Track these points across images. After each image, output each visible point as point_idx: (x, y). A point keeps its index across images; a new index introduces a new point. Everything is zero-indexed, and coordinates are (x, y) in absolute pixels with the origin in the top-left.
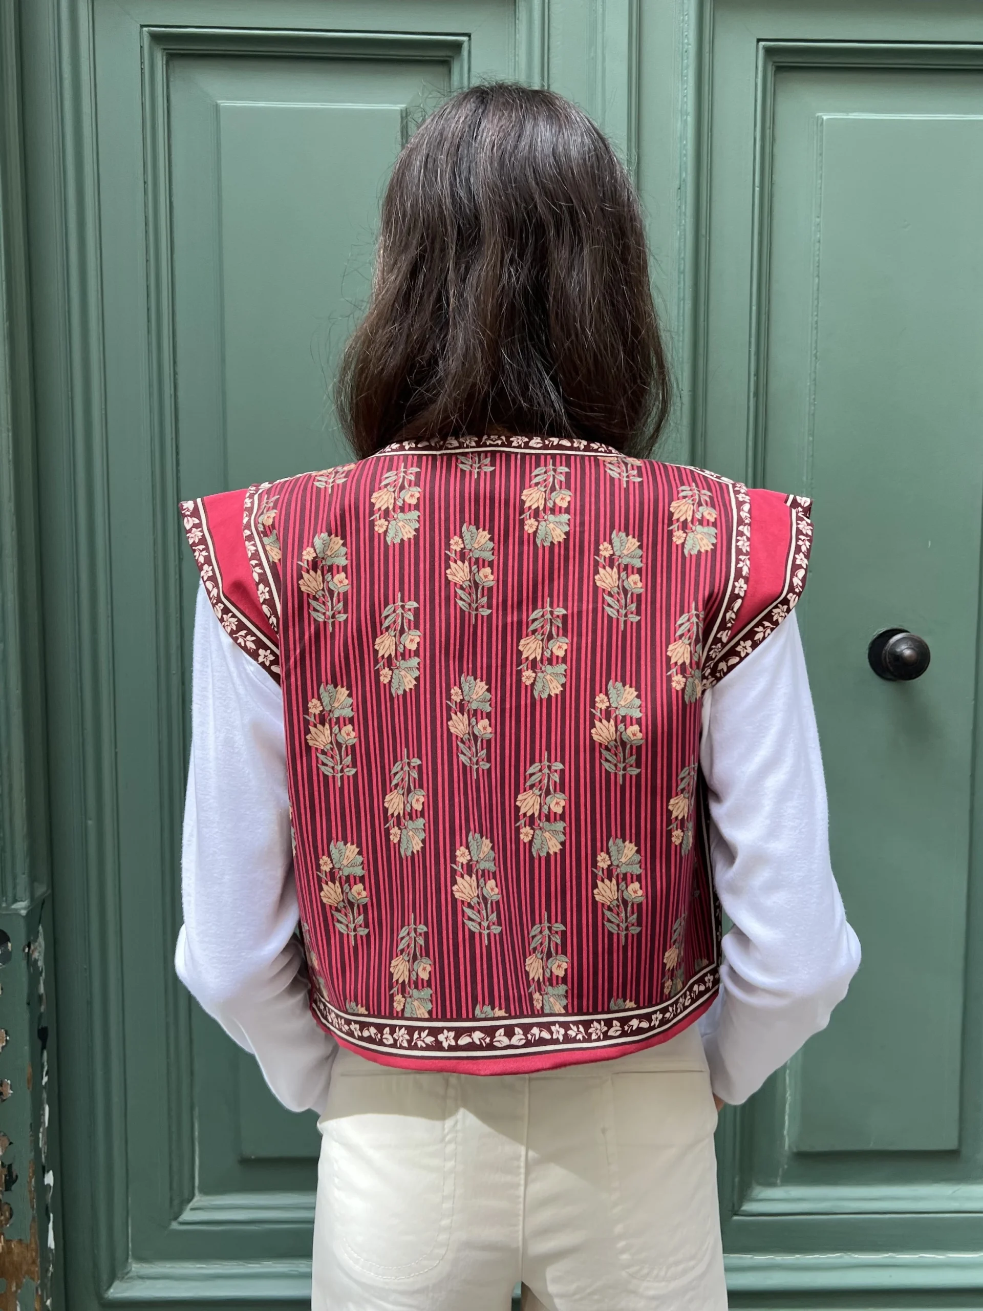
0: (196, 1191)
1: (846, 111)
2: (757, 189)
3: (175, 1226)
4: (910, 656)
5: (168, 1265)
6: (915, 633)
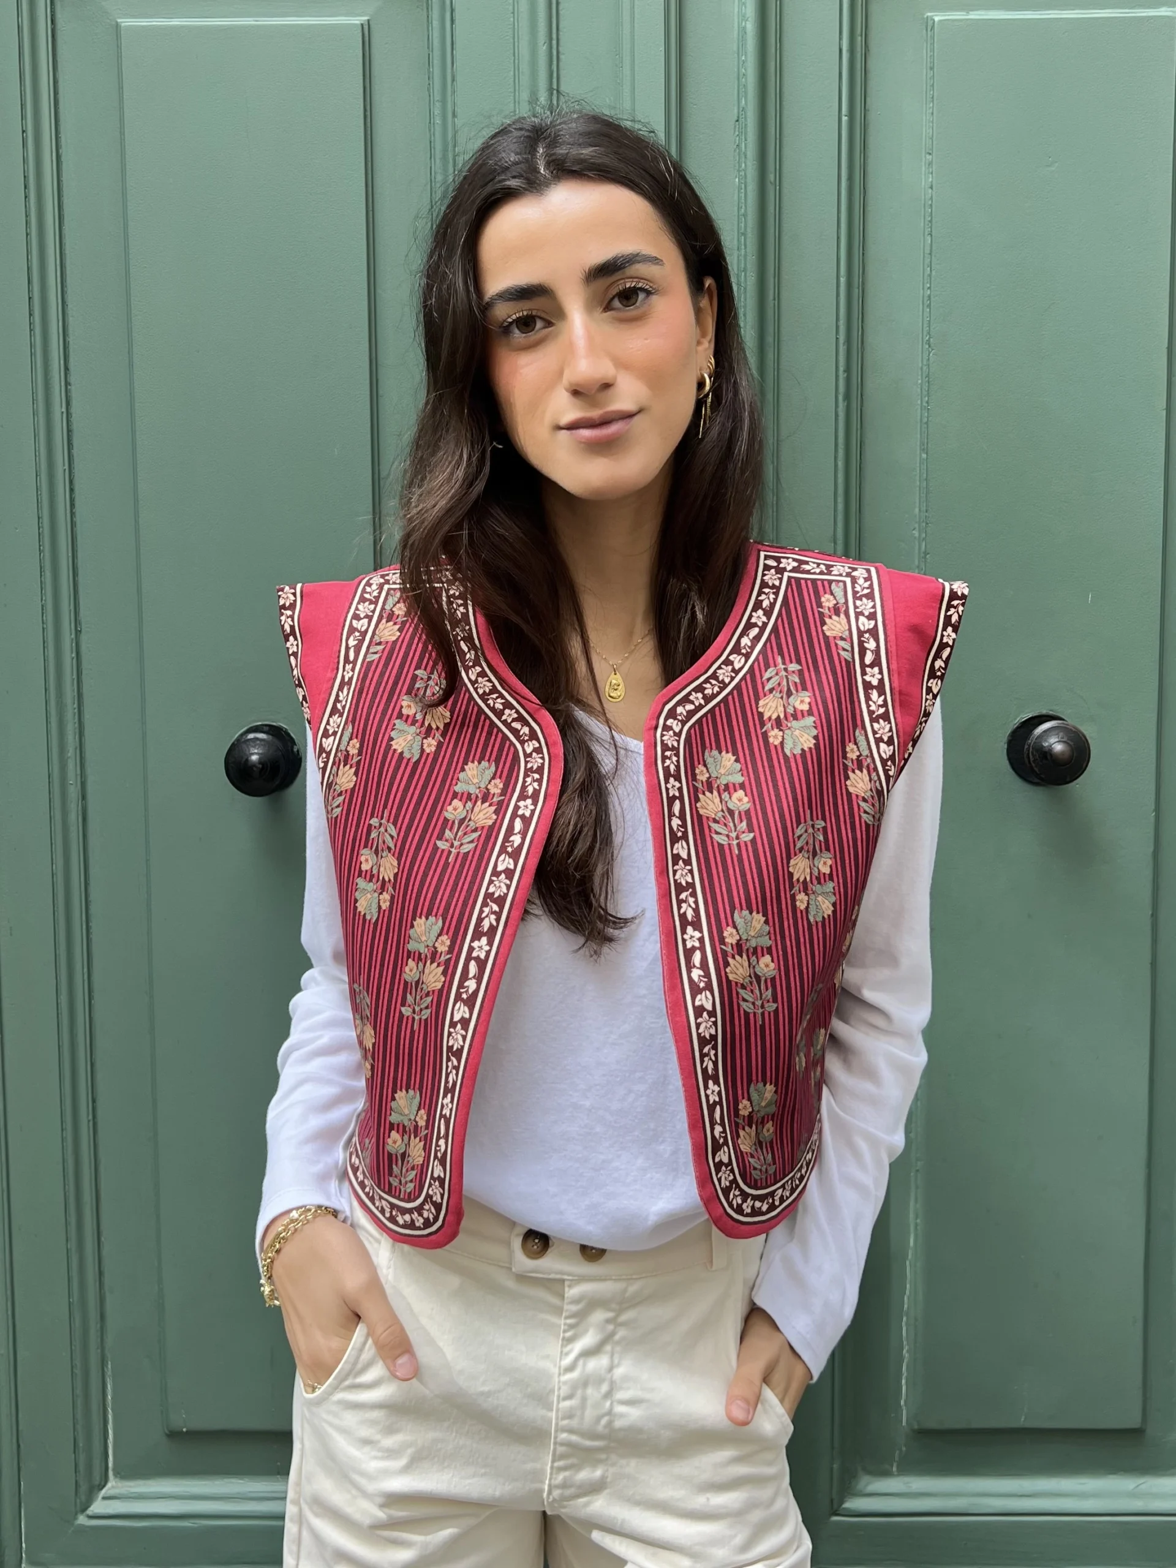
2: (845, 119)
4: (1063, 753)
6: (1071, 721)
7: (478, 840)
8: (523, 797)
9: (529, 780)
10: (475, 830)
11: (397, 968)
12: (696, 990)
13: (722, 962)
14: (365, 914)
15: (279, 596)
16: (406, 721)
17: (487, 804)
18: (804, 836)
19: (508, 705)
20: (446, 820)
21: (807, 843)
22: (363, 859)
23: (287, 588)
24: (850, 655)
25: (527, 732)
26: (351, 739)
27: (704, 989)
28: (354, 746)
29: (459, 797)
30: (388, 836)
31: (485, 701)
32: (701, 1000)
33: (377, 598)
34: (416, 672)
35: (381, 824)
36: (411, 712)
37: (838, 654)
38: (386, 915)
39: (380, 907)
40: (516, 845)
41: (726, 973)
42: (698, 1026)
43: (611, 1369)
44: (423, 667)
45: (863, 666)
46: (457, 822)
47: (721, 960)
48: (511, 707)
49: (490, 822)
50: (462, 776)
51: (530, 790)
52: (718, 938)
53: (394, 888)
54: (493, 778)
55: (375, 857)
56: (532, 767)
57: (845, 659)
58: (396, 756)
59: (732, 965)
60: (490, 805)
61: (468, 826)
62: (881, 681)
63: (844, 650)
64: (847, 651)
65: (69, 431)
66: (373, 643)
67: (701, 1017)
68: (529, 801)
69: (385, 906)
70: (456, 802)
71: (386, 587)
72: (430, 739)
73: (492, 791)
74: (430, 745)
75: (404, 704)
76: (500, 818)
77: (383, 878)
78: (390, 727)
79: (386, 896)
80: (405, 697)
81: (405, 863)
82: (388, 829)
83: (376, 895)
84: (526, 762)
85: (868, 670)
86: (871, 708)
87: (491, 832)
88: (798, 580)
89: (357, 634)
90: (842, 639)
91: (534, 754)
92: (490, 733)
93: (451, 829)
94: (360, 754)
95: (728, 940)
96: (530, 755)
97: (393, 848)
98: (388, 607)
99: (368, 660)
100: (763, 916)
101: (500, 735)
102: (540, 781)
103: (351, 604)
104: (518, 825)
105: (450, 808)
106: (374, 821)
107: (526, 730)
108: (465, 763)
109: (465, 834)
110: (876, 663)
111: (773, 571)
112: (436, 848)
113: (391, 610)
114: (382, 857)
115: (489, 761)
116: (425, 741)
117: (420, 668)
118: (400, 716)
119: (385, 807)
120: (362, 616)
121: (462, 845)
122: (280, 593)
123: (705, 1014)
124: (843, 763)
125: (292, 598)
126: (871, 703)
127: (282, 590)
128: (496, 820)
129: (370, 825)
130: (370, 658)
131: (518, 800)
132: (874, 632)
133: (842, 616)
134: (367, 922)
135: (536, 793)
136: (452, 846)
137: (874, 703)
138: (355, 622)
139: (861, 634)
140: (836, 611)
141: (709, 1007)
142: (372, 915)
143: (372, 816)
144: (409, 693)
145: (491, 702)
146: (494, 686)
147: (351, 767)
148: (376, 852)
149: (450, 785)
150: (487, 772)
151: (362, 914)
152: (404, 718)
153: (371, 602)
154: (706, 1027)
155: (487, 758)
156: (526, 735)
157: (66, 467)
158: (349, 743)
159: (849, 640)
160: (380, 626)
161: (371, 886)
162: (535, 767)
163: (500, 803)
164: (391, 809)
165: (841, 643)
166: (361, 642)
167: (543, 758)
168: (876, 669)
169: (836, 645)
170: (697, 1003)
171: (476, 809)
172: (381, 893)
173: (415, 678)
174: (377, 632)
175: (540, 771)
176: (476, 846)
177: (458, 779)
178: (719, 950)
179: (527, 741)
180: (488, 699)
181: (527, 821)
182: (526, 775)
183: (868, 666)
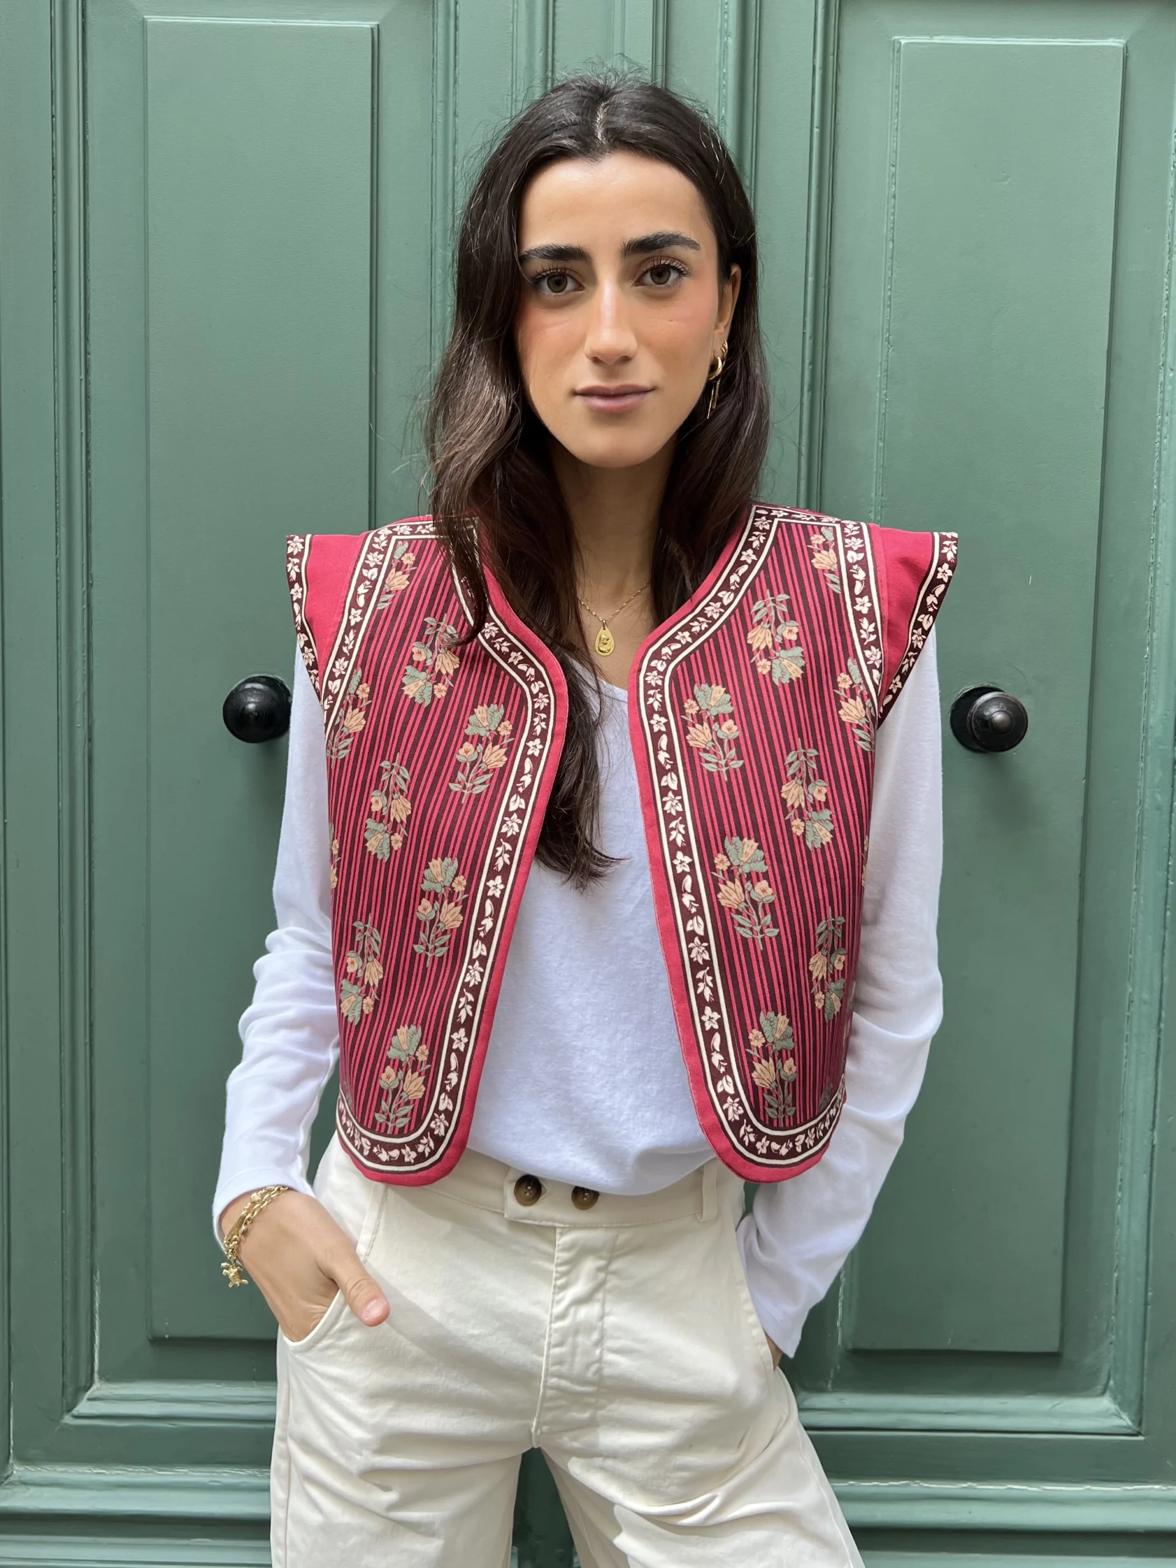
0: (96, 1376)
1: (931, 34)
2: (816, 130)
3: (68, 1419)
4: (1002, 722)
5: (59, 1469)
6: (1011, 694)
7: (490, 782)
8: (531, 737)
9: (537, 720)
10: (487, 772)
11: (410, 906)
12: (687, 916)
13: (713, 888)
14: (376, 854)
15: (288, 545)
16: (417, 667)
17: (498, 747)
18: (796, 763)
19: (513, 648)
20: (458, 763)
21: (800, 770)
22: (373, 800)
23: (297, 538)
24: (839, 588)
25: (533, 674)
26: (360, 683)
27: (696, 914)
28: (364, 690)
29: (470, 739)
30: (401, 779)
31: (492, 646)
32: (692, 925)
33: (386, 548)
34: (426, 620)
35: (392, 767)
36: (422, 659)
37: (827, 587)
38: (398, 856)
39: (391, 848)
40: (526, 785)
41: (717, 898)
42: (690, 951)
43: (602, 1317)
44: (432, 614)
45: (853, 597)
46: (468, 765)
47: (712, 886)
48: (517, 650)
49: (501, 764)
50: (472, 719)
51: (538, 730)
52: (709, 865)
53: (407, 830)
54: (503, 720)
55: (385, 798)
56: (539, 708)
57: (834, 592)
58: (408, 701)
59: (724, 891)
60: (501, 747)
61: (479, 768)
62: (871, 609)
63: (833, 582)
64: (836, 583)
65: (87, 397)
66: (383, 592)
67: (693, 942)
68: (538, 741)
69: (397, 846)
70: (467, 745)
71: (394, 538)
72: (440, 685)
73: (502, 734)
74: (441, 691)
75: (415, 650)
76: (511, 759)
77: (395, 819)
78: (402, 672)
79: (398, 837)
80: (415, 644)
81: (419, 806)
82: (401, 772)
83: (387, 835)
84: (533, 703)
85: (858, 600)
86: (862, 636)
87: (502, 773)
88: (788, 525)
89: (368, 583)
90: (830, 572)
91: (541, 695)
92: (497, 677)
93: (463, 772)
94: (370, 697)
95: (719, 867)
96: (537, 696)
97: (406, 790)
98: (396, 557)
99: (378, 608)
100: (756, 841)
101: (507, 677)
102: (547, 721)
103: (360, 552)
104: (528, 765)
105: (461, 751)
106: (386, 764)
107: (532, 671)
108: (475, 706)
109: (477, 776)
110: (866, 591)
111: (764, 518)
112: (449, 790)
113: (400, 559)
114: (393, 799)
115: (497, 703)
116: (435, 686)
117: (429, 616)
118: (411, 662)
119: (397, 750)
120: (372, 565)
121: (474, 786)
122: (289, 542)
123: (697, 940)
124: (835, 693)
125: (301, 547)
126: (862, 631)
127: (292, 539)
128: (507, 762)
129: (381, 768)
130: (380, 607)
131: (528, 740)
132: (863, 564)
133: (831, 551)
134: (379, 862)
135: (544, 732)
136: (464, 787)
137: (865, 631)
138: (365, 572)
139: (849, 566)
140: (826, 546)
141: (701, 932)
142: (384, 855)
143: (383, 759)
144: (419, 639)
145: (497, 646)
146: (500, 630)
147: (361, 710)
148: (387, 794)
149: (461, 728)
150: (496, 714)
151: (373, 853)
152: (415, 664)
153: (380, 552)
154: (698, 952)
155: (495, 701)
156: (532, 676)
157: (83, 430)
158: (358, 687)
159: (837, 573)
160: (390, 575)
161: (381, 827)
162: (542, 708)
163: (510, 745)
164: (404, 752)
165: (830, 576)
166: (372, 591)
167: (549, 698)
168: (866, 598)
169: (825, 577)
170: (689, 928)
171: (487, 752)
172: (392, 834)
173: (424, 625)
174: (387, 582)
175: (546, 710)
176: (489, 788)
177: (468, 722)
178: (710, 877)
179: (533, 682)
180: (494, 643)
181: (536, 760)
182: (534, 716)
183: (858, 596)
